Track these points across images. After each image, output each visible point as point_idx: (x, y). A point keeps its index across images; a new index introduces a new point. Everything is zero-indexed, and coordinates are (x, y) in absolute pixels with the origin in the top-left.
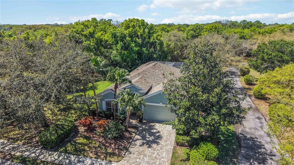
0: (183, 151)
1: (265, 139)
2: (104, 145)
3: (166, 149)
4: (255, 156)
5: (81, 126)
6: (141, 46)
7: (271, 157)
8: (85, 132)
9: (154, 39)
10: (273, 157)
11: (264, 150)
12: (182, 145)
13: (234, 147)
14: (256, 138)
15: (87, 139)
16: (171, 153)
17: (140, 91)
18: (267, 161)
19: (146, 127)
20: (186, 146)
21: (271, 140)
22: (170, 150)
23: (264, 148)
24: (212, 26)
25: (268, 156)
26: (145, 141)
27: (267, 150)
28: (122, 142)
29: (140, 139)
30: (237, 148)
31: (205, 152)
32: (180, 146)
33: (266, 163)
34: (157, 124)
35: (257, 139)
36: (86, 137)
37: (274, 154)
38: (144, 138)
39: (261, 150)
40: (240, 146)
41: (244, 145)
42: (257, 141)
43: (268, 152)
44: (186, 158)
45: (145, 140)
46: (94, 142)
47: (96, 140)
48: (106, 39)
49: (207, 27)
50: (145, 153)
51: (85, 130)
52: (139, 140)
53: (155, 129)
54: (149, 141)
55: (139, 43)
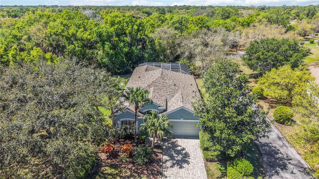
0: (215, 167)
1: (278, 143)
2: (136, 172)
3: (199, 167)
4: (276, 162)
5: (101, 152)
6: (130, 45)
7: (289, 161)
8: (108, 159)
9: (141, 36)
10: (290, 161)
11: (282, 155)
12: (212, 161)
13: (256, 155)
14: (270, 143)
15: (114, 168)
16: (205, 171)
17: (159, 108)
18: (287, 166)
19: (169, 145)
20: (216, 161)
21: (283, 144)
22: (202, 168)
23: (281, 153)
24: (198, 19)
25: (286, 161)
26: (175, 162)
27: (283, 155)
28: (153, 166)
29: (170, 160)
30: (259, 155)
31: (244, 169)
32: (210, 161)
33: (287, 168)
34: (179, 140)
35: (272, 144)
36: (112, 166)
37: (290, 158)
38: (172, 158)
39: (279, 155)
40: (261, 154)
41: (264, 152)
42: (272, 146)
43: (285, 156)
44: (221, 175)
45: (174, 159)
46: (124, 171)
47: (125, 167)
48: (88, 38)
49: (193, 19)
50: (180, 175)
51: (107, 156)
52: (168, 161)
53: (179, 146)
54: (178, 160)
55: (128, 42)
